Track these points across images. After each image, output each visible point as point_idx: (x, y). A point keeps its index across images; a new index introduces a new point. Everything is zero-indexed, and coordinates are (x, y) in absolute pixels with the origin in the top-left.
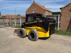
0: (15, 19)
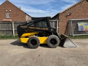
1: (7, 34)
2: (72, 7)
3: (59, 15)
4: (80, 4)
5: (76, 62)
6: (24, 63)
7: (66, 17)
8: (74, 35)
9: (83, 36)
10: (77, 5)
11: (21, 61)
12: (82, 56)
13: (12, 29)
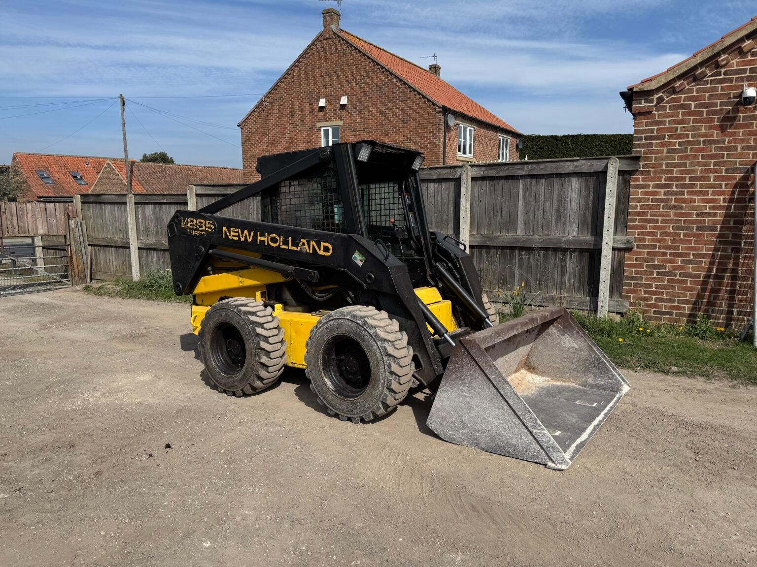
0: (131, 200)
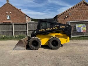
1: (7, 35)
2: (70, 10)
3: (58, 17)
4: (78, 6)
5: (70, 62)
6: (23, 62)
7: (65, 19)
8: (72, 36)
9: (81, 37)
10: (75, 7)
11: (20, 60)
12: (77, 56)
13: (12, 30)
